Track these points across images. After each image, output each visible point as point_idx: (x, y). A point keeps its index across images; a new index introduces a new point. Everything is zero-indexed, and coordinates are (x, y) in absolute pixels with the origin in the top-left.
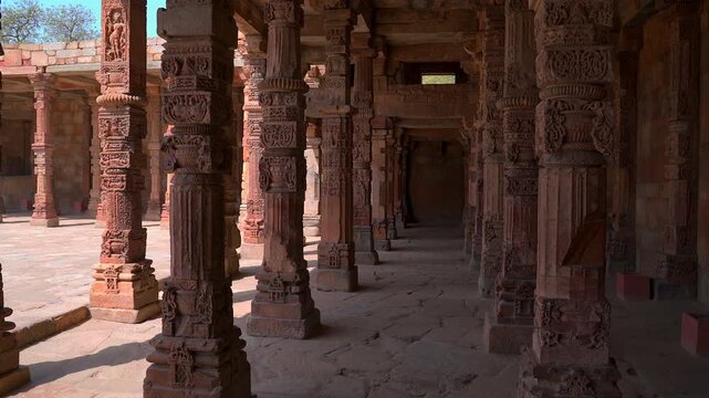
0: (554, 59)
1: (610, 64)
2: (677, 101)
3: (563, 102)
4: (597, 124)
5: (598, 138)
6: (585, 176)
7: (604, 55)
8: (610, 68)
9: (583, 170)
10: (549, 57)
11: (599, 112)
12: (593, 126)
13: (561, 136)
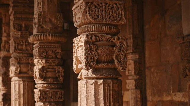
0: (89, 8)
1: (123, 13)
2: (132, 40)
3: (95, 36)
4: (116, 51)
5: (118, 60)
6: (111, 85)
7: (119, 7)
8: (123, 15)
9: (110, 81)
10: (86, 6)
11: (118, 43)
12: (114, 52)
13: (96, 58)
